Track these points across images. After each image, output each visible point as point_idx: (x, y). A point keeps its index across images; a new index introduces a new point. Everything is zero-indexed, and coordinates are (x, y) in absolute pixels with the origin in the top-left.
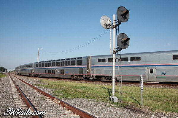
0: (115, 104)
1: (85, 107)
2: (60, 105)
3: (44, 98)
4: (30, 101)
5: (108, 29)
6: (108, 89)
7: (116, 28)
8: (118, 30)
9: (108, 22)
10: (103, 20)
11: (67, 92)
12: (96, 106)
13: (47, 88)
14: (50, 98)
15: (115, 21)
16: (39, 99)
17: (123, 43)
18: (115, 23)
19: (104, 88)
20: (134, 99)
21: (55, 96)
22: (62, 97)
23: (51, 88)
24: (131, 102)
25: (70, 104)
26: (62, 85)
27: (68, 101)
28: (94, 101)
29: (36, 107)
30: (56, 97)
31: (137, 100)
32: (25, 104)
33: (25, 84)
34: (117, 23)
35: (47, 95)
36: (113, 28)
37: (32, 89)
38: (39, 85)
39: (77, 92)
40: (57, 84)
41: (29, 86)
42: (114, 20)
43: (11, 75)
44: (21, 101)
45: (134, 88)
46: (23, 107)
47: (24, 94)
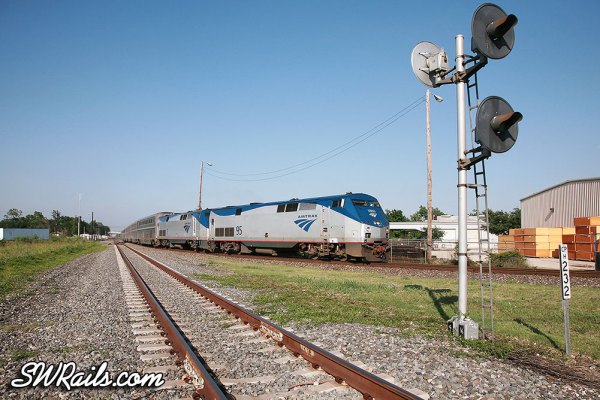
0: (470, 343)
1: (368, 355)
2: (284, 347)
3: (227, 322)
4: (183, 330)
5: (439, 85)
6: (431, 292)
7: (466, 80)
8: (473, 90)
9: (439, 63)
10: (422, 57)
11: (297, 302)
12: (406, 353)
13: (232, 286)
14: (246, 323)
15: (463, 57)
16: (211, 323)
17: (495, 130)
18: (464, 64)
19: (416, 286)
20: (532, 328)
21: (263, 313)
22: (285, 320)
23: (244, 288)
24: (524, 338)
25: (318, 344)
26: (279, 276)
27: (308, 332)
28: (395, 335)
29: (202, 355)
30: (267, 318)
31: (540, 329)
32: (167, 343)
33: (162, 272)
34: (472, 64)
35: (234, 310)
36: (458, 81)
37: (185, 289)
38: (205, 277)
39: (328, 300)
40: (261, 272)
41: (175, 281)
42: (460, 52)
43: (121, 247)
44: (153, 332)
45: (516, 287)
46: (159, 351)
47: (162, 307)
